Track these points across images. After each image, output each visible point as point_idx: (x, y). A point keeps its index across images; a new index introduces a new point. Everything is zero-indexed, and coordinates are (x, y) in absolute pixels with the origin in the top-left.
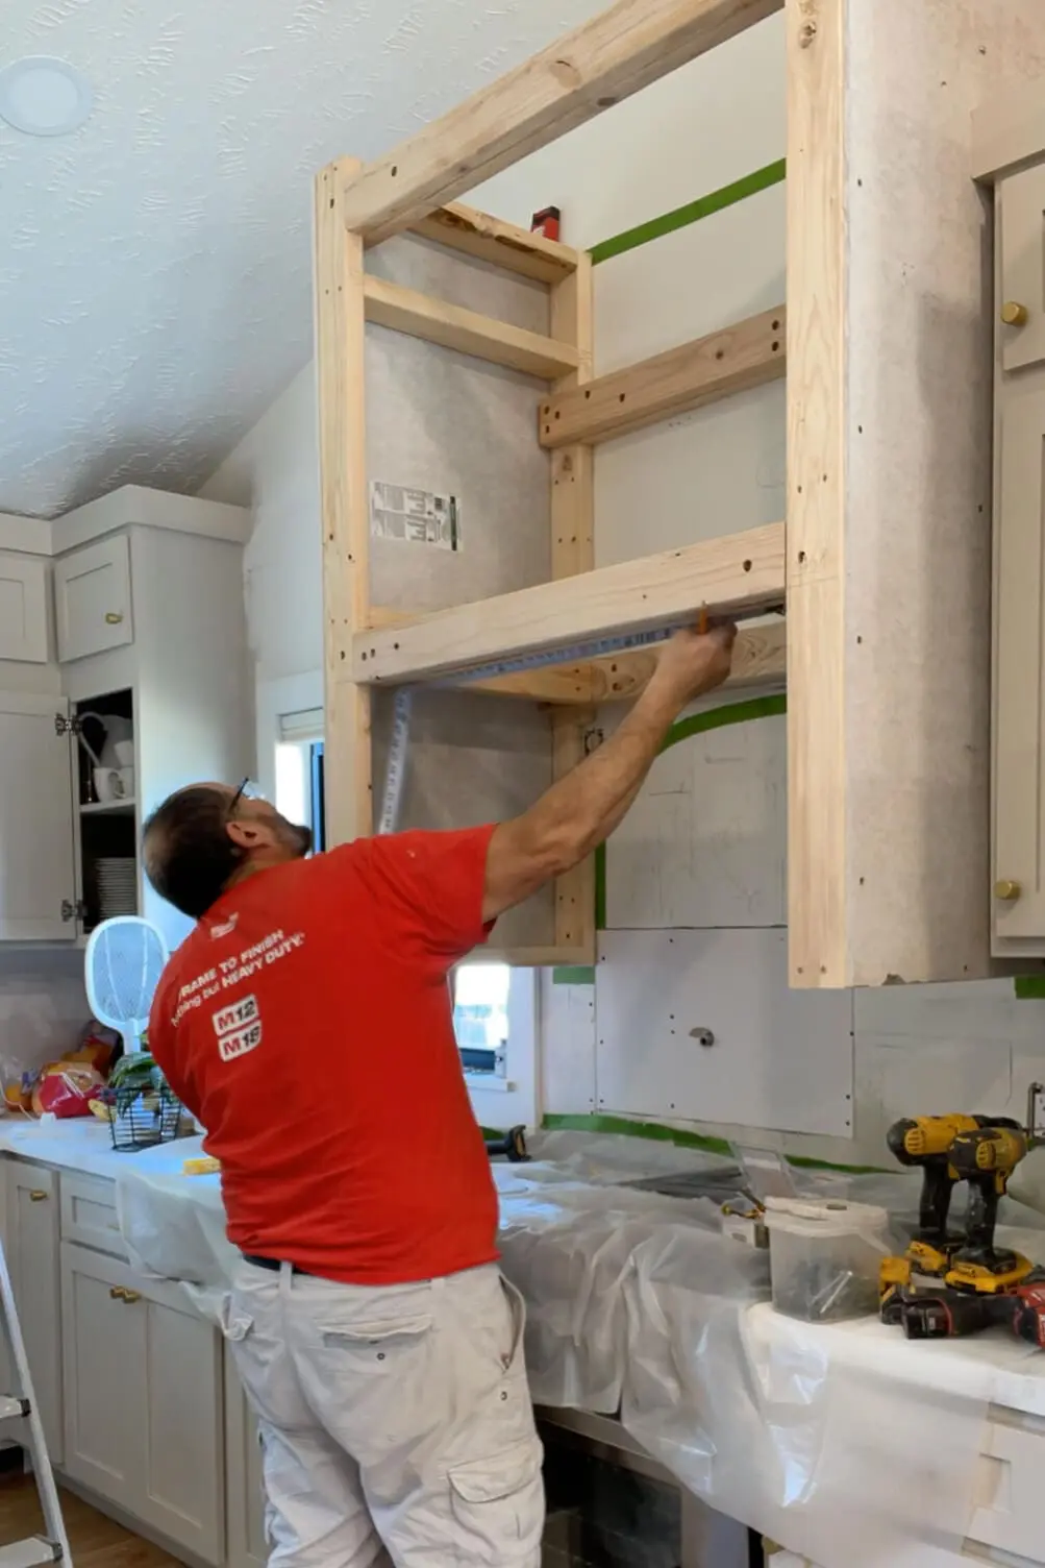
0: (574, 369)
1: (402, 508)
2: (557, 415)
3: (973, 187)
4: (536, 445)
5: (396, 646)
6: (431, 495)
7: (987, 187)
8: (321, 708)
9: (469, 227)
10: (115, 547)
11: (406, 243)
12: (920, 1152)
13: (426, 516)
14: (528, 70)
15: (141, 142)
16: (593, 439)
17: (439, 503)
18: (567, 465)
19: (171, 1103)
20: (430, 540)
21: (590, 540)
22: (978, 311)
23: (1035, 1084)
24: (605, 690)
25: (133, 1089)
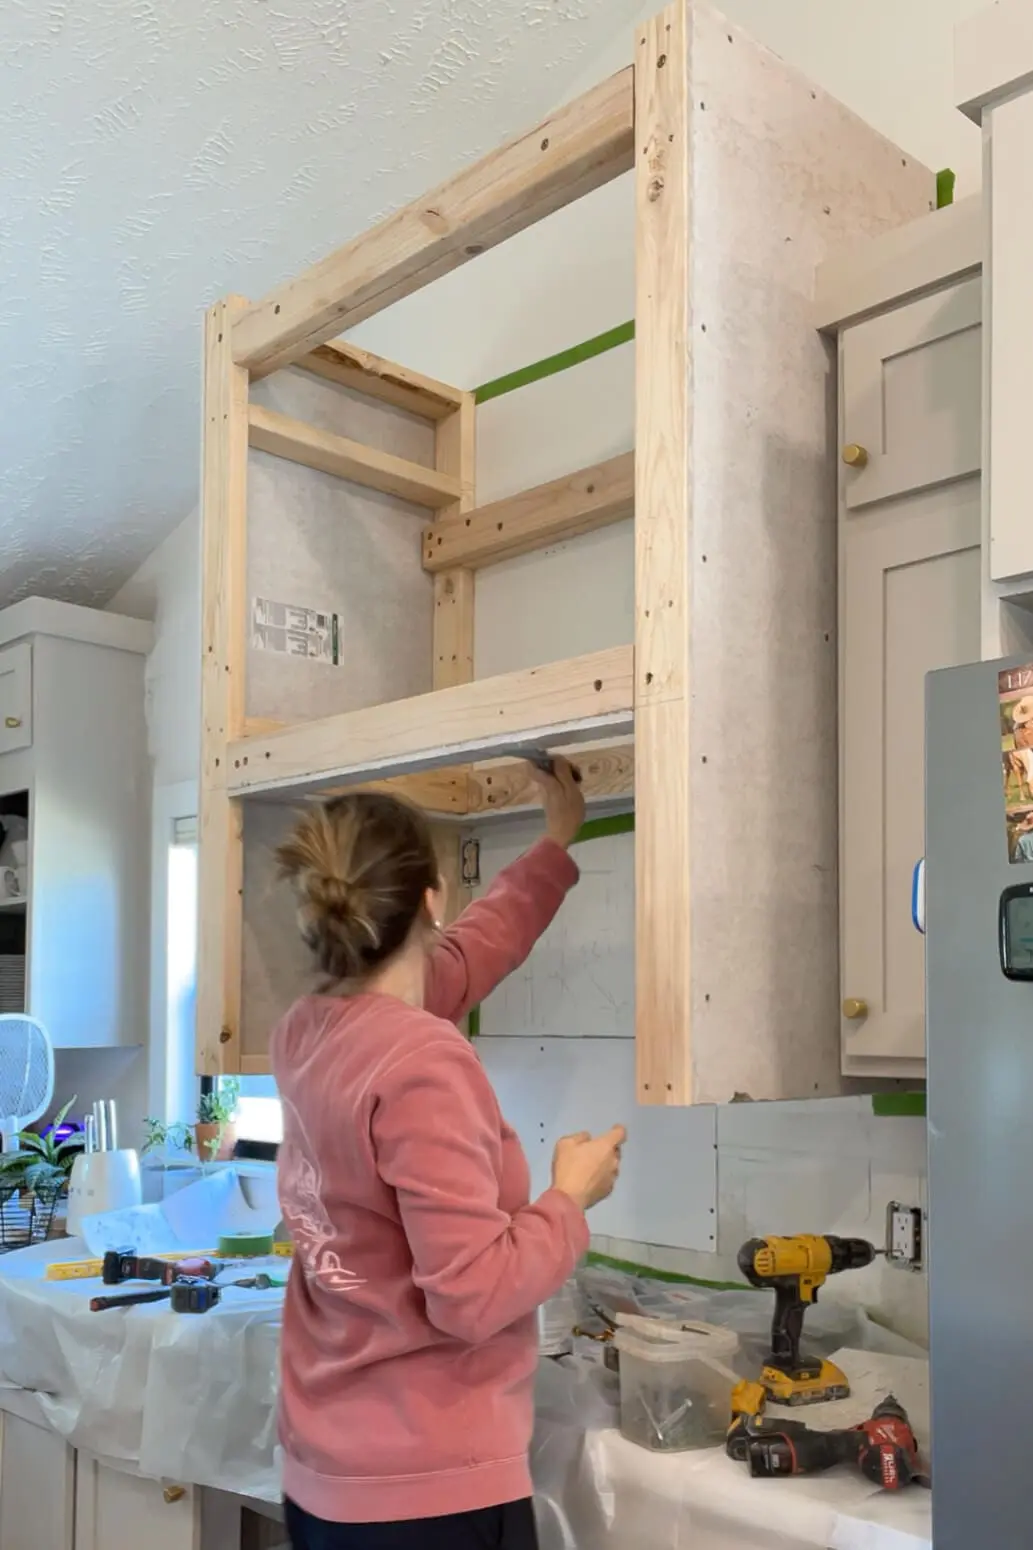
0: (457, 499)
1: (284, 623)
2: (440, 540)
3: (816, 336)
4: (419, 567)
5: (268, 755)
6: (313, 612)
7: (830, 337)
8: (195, 816)
9: (356, 365)
10: (18, 655)
11: (295, 378)
12: (769, 1274)
13: (308, 632)
14: (401, 218)
15: (45, 278)
16: (474, 564)
17: (321, 620)
18: (449, 587)
19: (44, 1203)
20: (312, 654)
21: (471, 659)
22: (823, 450)
23: (891, 1203)
24: (480, 800)
25: (8, 1189)
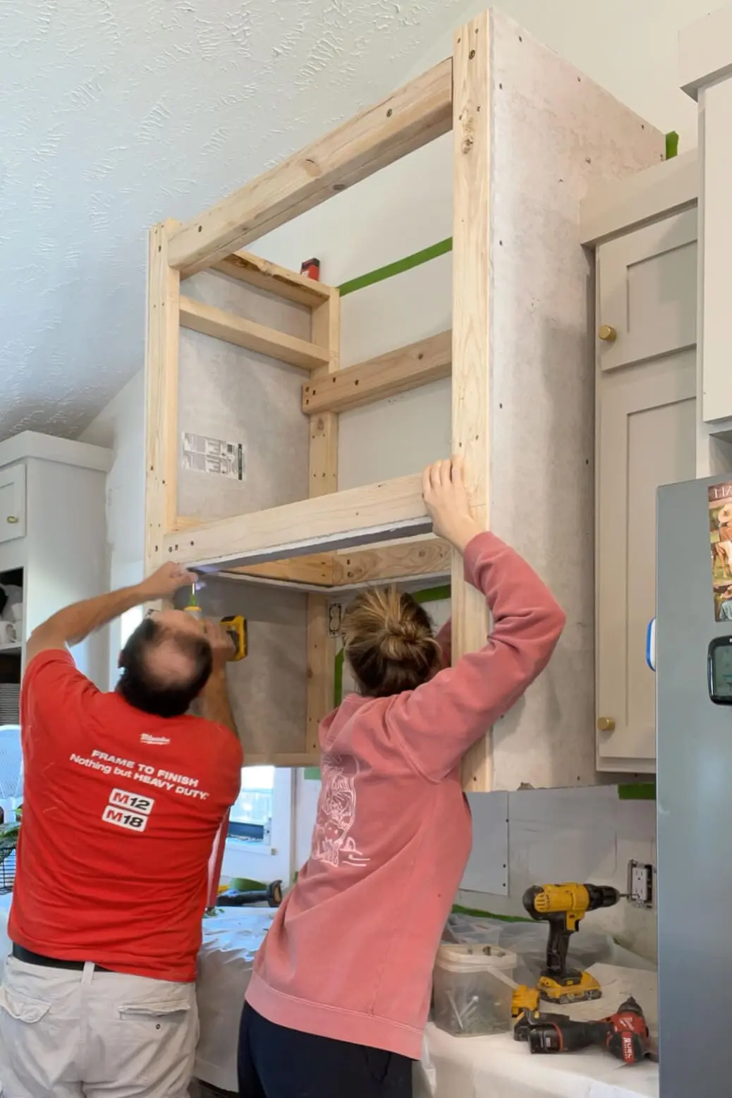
0: (326, 363)
1: (204, 450)
2: (314, 392)
3: (581, 248)
4: (300, 413)
5: (192, 543)
6: (225, 442)
7: (590, 249)
9: (255, 268)
10: (16, 472)
11: (212, 277)
12: (545, 910)
13: (221, 456)
14: (288, 164)
15: (36, 206)
16: (338, 409)
17: (230, 448)
18: (321, 425)
20: (223, 472)
21: (335, 476)
22: (585, 330)
23: (632, 861)
24: (342, 577)
25: (6, 849)
